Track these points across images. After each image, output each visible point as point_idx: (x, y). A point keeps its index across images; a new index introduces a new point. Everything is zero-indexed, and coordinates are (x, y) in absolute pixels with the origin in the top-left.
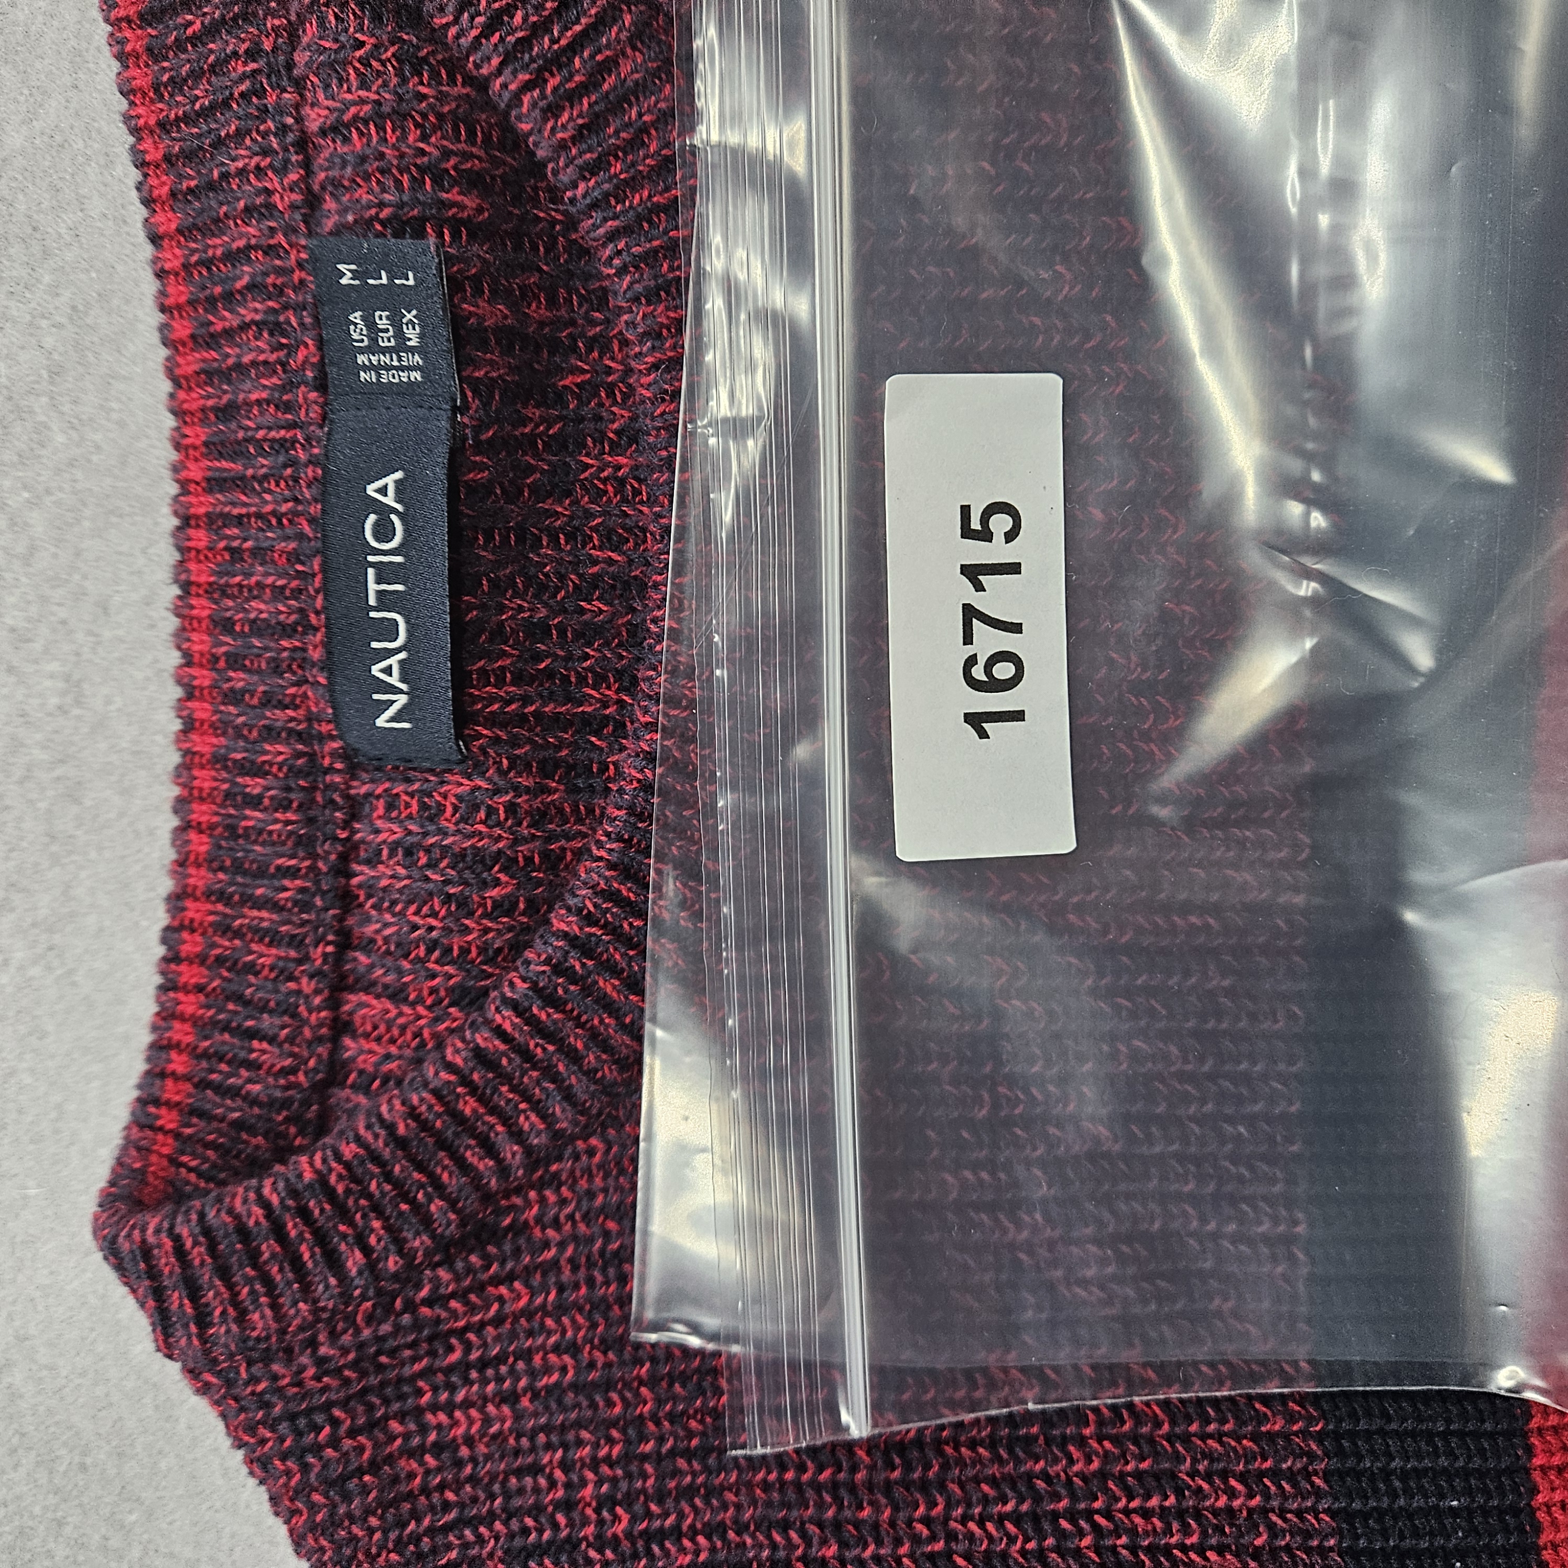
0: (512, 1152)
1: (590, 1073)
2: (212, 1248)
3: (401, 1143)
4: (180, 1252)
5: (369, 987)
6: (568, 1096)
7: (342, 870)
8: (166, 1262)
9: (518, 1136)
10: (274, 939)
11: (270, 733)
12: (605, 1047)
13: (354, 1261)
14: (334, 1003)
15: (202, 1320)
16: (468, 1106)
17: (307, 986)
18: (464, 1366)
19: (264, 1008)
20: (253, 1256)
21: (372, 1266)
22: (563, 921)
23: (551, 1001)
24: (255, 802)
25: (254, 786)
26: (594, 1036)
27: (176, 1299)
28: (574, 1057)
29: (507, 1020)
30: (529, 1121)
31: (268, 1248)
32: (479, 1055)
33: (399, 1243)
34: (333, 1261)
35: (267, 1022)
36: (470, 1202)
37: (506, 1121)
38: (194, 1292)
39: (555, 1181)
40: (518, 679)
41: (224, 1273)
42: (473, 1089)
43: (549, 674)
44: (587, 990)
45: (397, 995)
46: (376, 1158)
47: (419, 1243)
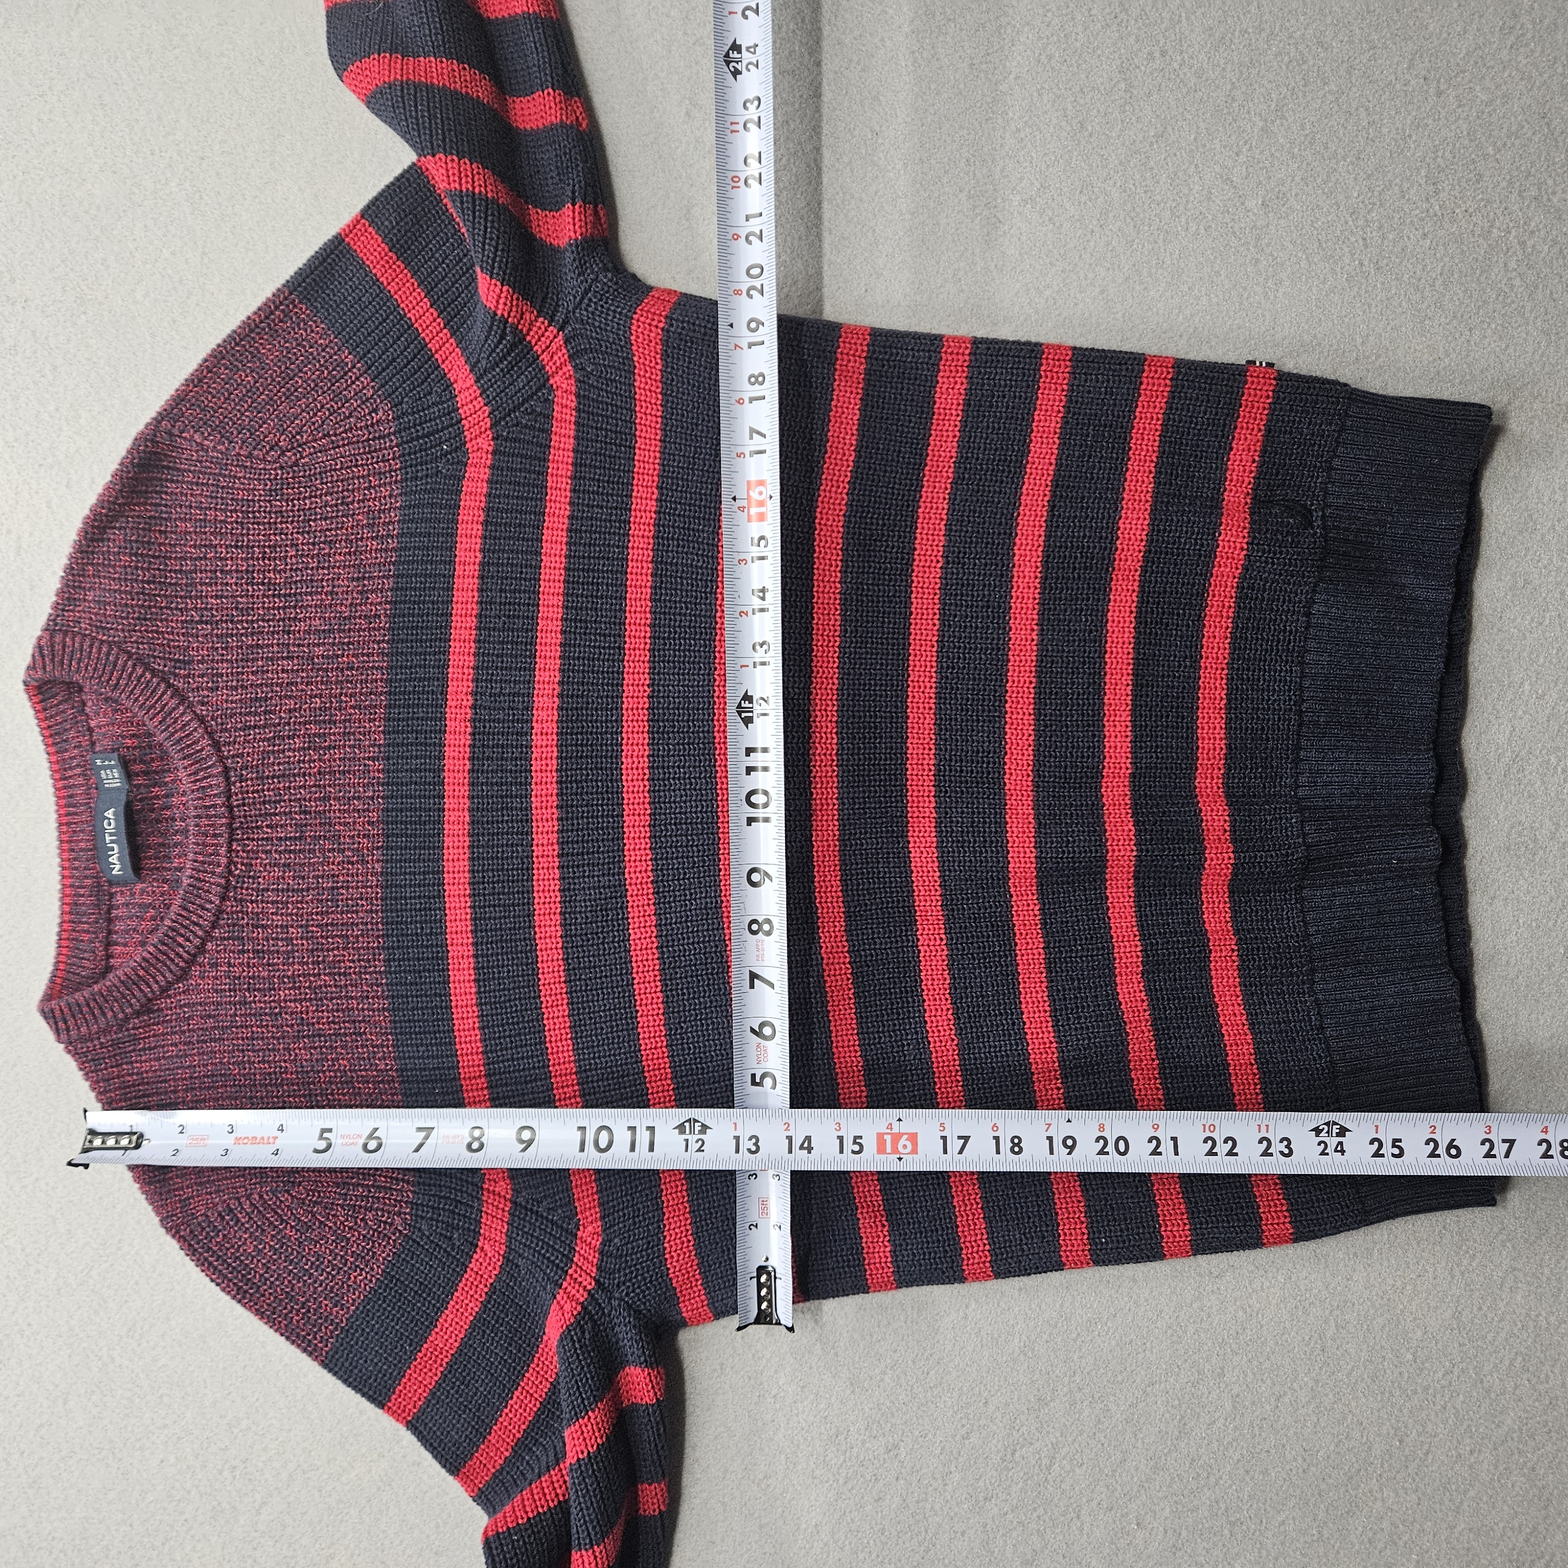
0: (155, 987)
1: (177, 965)
2: (70, 1009)
3: (122, 982)
4: (61, 1010)
5: (117, 944)
6: (171, 971)
7: (109, 912)
8: (58, 1013)
9: (157, 982)
10: (88, 932)
11: (86, 877)
12: (181, 957)
13: (110, 1015)
14: (106, 950)
15: (68, 1030)
16: (141, 973)
17: (97, 945)
18: (144, 1049)
19: (85, 951)
20: (81, 1012)
21: (115, 1016)
22: (167, 922)
23: (164, 944)
24: (83, 896)
25: (82, 891)
26: (177, 954)
27: (61, 1025)
28: (172, 960)
29: (151, 949)
30: (160, 978)
31: (85, 1009)
32: (144, 959)
33: (123, 1011)
34: (104, 1014)
35: (86, 955)
36: (143, 1000)
37: (154, 978)
38: (65, 1022)
39: (170, 997)
40: (155, 858)
41: (73, 1016)
42: (143, 968)
43: (164, 856)
44: (175, 941)
45: (125, 945)
46: (115, 986)
47: (128, 1010)
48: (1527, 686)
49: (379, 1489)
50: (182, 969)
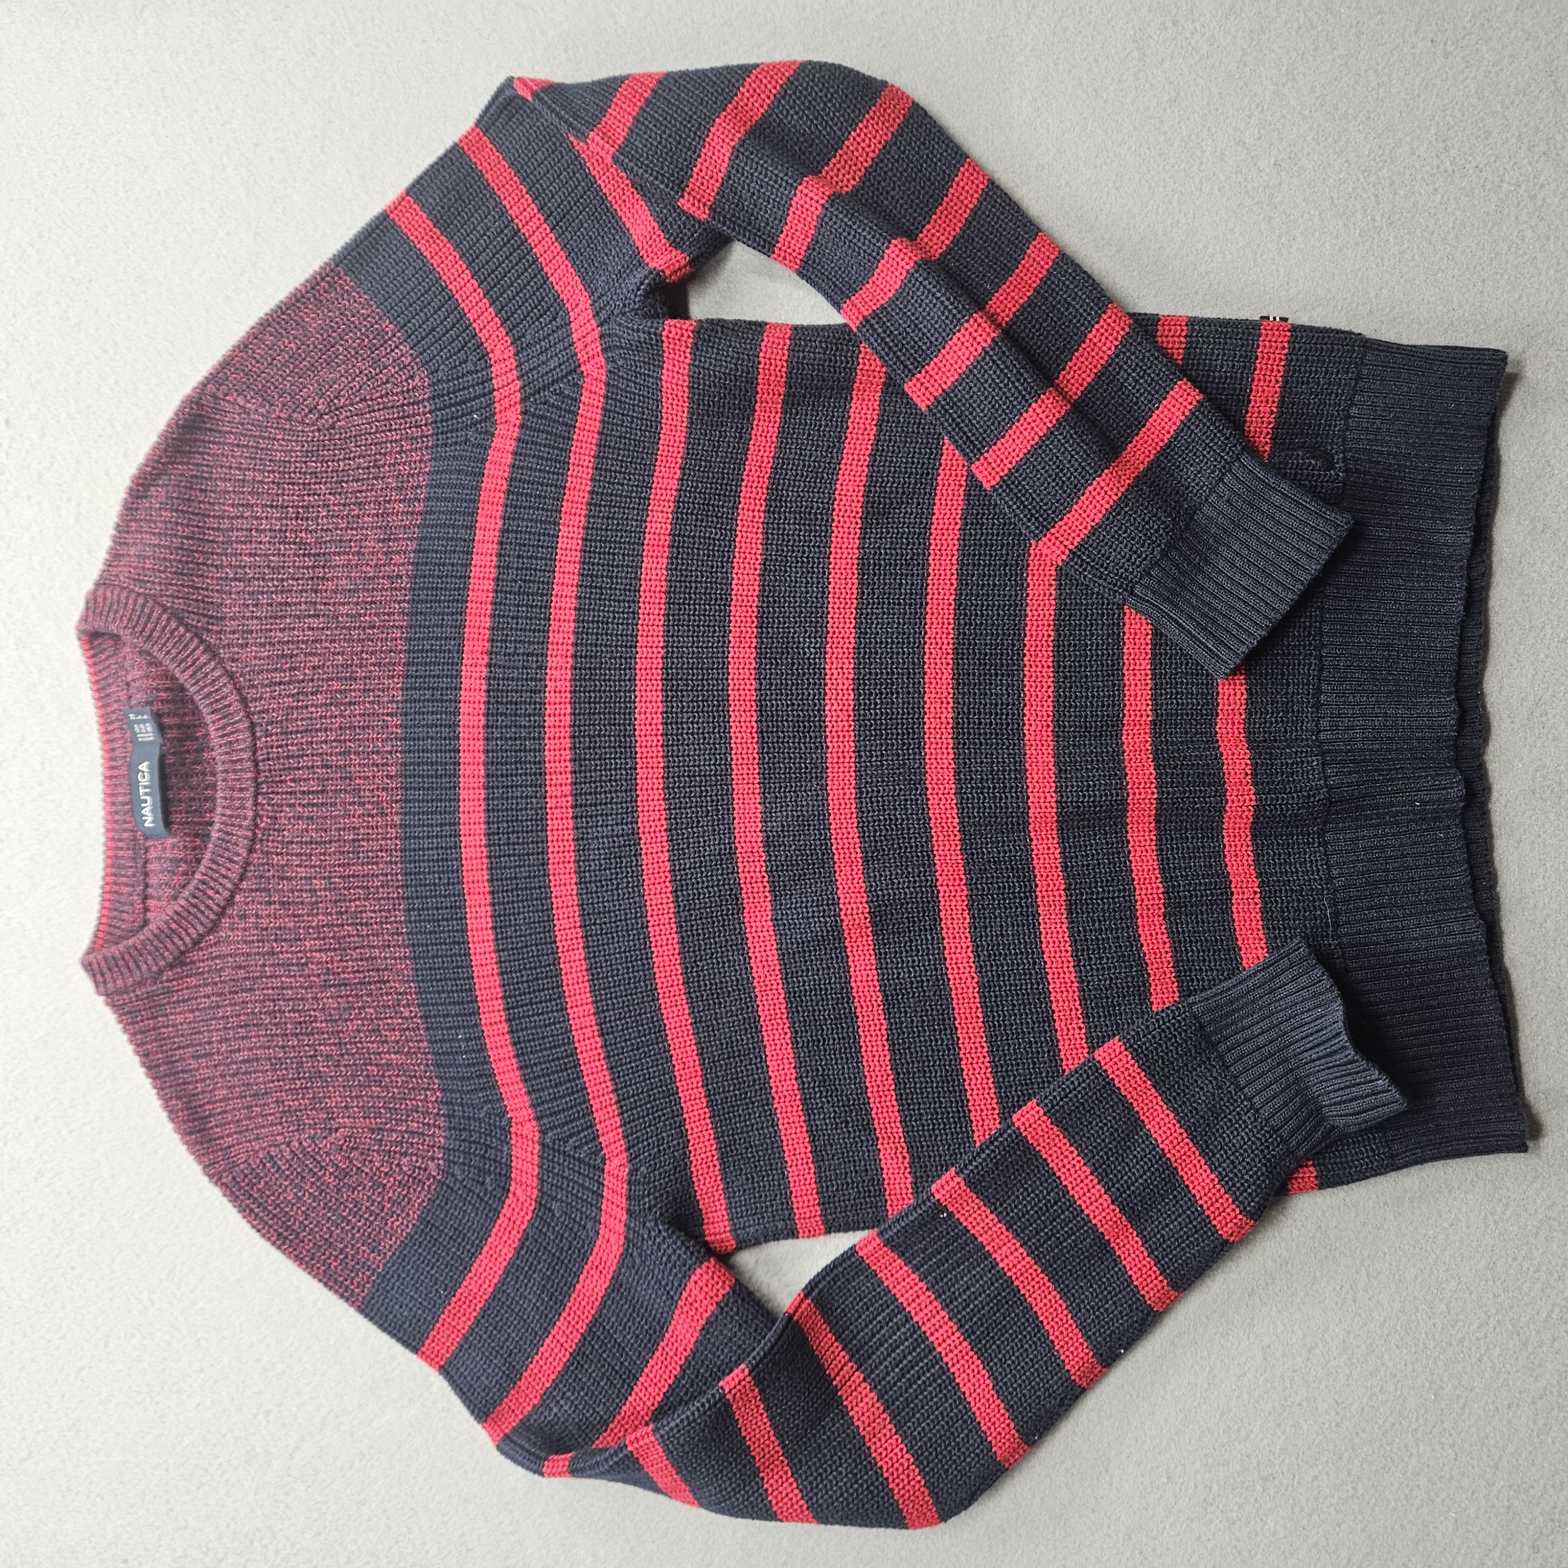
0: (187, 940)
1: (208, 917)
2: (106, 962)
3: (155, 936)
4: (98, 964)
5: (153, 898)
6: (202, 924)
7: (144, 866)
8: (95, 966)
9: (188, 934)
10: (126, 885)
11: (125, 831)
12: (211, 909)
13: (144, 967)
14: (144, 903)
15: (105, 982)
16: (174, 926)
17: (135, 898)
18: (178, 1002)
19: (125, 904)
20: (117, 966)
21: (149, 969)
22: (198, 876)
23: (195, 897)
24: (121, 849)
25: (121, 844)
26: (208, 907)
27: (99, 977)
28: (203, 913)
29: (183, 902)
30: (191, 931)
31: (121, 962)
32: (177, 913)
33: (157, 964)
34: (138, 967)
35: (126, 908)
36: (176, 953)
37: (185, 930)
38: (103, 975)
39: (201, 949)
40: (187, 812)
41: (110, 969)
42: (175, 922)
43: (196, 811)
44: (205, 894)
45: (159, 899)
46: (148, 939)
47: (162, 963)
48: (1548, 631)
49: (409, 1435)
50: (212, 921)
